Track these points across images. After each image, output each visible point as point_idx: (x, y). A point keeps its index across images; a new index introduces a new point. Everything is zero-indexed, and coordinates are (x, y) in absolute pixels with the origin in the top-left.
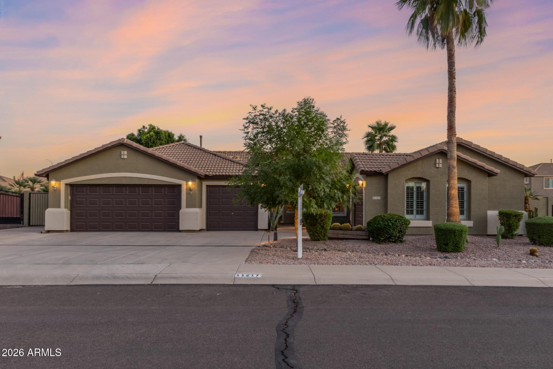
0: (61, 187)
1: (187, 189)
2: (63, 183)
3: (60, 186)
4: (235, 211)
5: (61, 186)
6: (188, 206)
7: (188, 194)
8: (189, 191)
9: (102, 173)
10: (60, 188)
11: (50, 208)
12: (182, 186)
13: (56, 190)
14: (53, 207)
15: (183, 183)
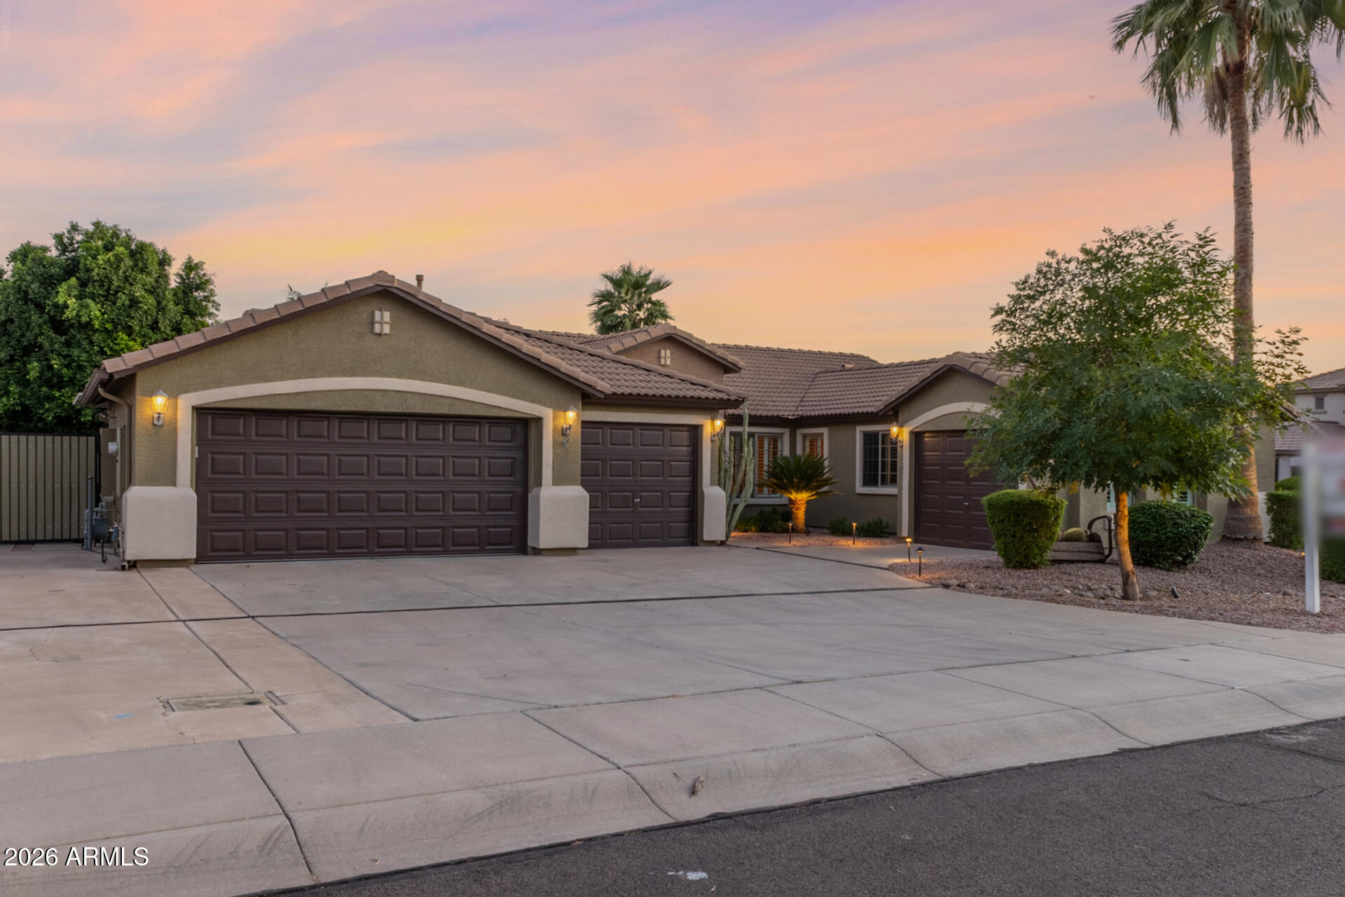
0: (179, 417)
1: (555, 430)
2: (187, 401)
3: (176, 414)
4: (642, 494)
5: (179, 412)
6: (557, 481)
7: (557, 445)
8: (562, 438)
9: (313, 377)
10: (176, 420)
11: (142, 485)
12: (544, 422)
13: (162, 425)
14: (150, 481)
15: (547, 413)
